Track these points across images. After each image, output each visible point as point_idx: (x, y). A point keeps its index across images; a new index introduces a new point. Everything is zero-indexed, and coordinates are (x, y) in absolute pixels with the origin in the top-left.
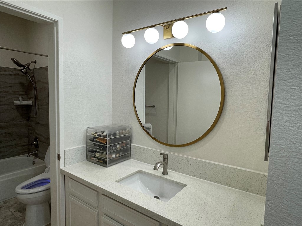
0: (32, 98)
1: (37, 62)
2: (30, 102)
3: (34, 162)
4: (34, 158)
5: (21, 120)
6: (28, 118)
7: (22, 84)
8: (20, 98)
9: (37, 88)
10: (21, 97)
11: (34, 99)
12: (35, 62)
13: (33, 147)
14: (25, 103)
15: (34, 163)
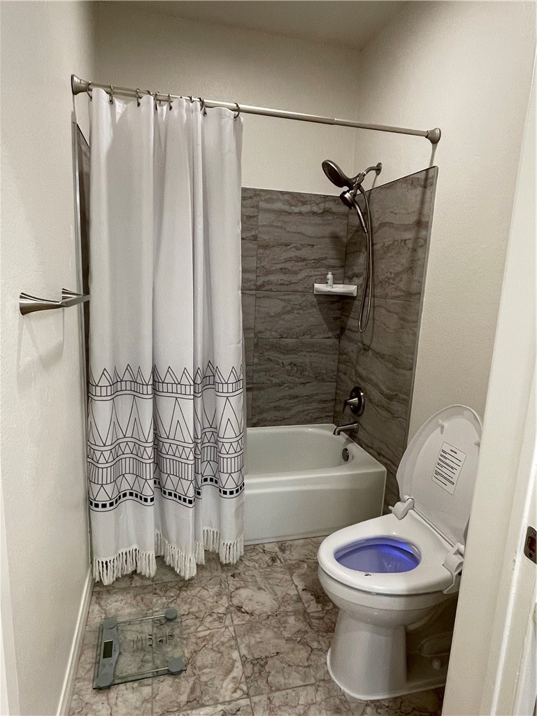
0: (357, 276)
2: (351, 289)
3: (346, 450)
4: (348, 441)
6: (341, 331)
7: (335, 237)
8: (330, 276)
10: (332, 274)
11: (361, 279)
12: (378, 169)
13: (348, 410)
14: (340, 289)
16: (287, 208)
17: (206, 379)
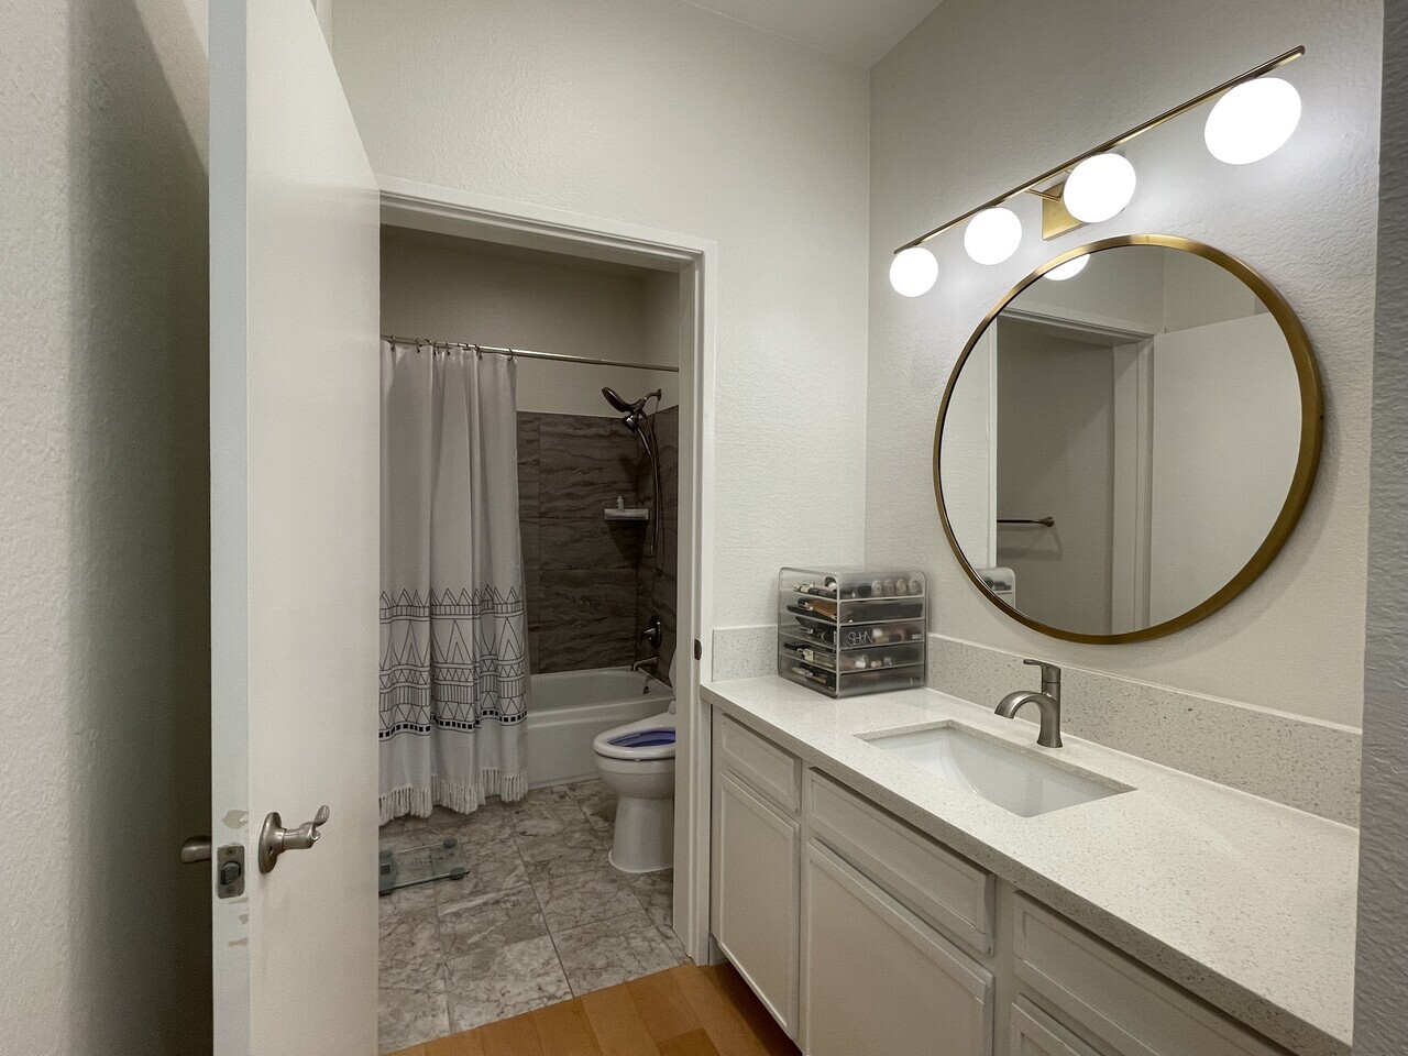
0: (648, 499)
1: (662, 392)
2: (644, 513)
3: (647, 688)
4: (649, 678)
5: (621, 565)
6: (636, 558)
7: (625, 461)
8: (620, 500)
9: (662, 469)
10: (623, 498)
11: (652, 501)
12: (659, 395)
13: (647, 644)
14: (631, 513)
15: (646, 690)
16: (570, 431)
17: (485, 603)
